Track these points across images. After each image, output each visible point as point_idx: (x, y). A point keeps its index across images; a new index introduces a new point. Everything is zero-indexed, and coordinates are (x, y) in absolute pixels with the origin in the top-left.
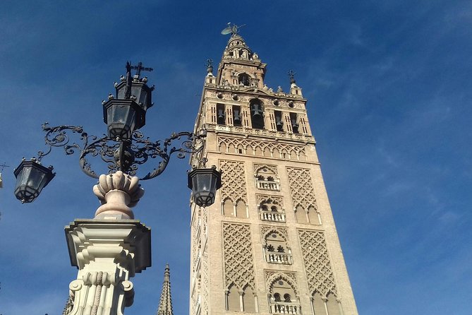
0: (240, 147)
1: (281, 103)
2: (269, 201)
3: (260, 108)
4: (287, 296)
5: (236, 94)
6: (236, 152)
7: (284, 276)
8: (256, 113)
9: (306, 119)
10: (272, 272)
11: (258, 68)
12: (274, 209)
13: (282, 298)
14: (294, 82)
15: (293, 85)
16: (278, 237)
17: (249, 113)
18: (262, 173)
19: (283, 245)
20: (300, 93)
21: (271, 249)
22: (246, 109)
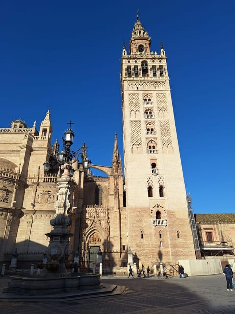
0: (137, 86)
1: (155, 61)
2: (148, 110)
3: (146, 65)
4: (154, 147)
5: (136, 59)
6: (136, 89)
7: (153, 140)
8: (145, 68)
9: (166, 68)
10: (148, 138)
11: (147, 40)
12: (150, 113)
13: (152, 148)
14: (163, 48)
15: (162, 50)
16: (152, 125)
17: (141, 69)
18: (146, 97)
19: (153, 127)
20: (164, 54)
21: (148, 129)
22: (140, 67)
